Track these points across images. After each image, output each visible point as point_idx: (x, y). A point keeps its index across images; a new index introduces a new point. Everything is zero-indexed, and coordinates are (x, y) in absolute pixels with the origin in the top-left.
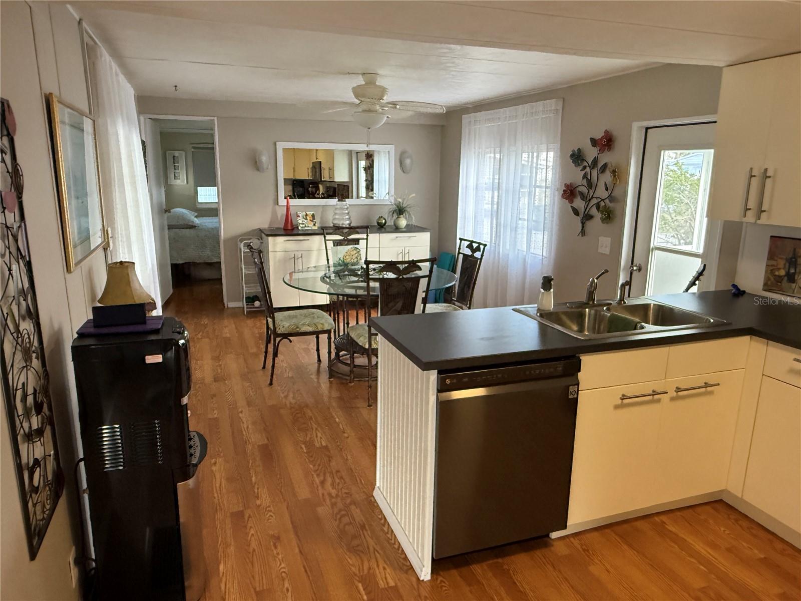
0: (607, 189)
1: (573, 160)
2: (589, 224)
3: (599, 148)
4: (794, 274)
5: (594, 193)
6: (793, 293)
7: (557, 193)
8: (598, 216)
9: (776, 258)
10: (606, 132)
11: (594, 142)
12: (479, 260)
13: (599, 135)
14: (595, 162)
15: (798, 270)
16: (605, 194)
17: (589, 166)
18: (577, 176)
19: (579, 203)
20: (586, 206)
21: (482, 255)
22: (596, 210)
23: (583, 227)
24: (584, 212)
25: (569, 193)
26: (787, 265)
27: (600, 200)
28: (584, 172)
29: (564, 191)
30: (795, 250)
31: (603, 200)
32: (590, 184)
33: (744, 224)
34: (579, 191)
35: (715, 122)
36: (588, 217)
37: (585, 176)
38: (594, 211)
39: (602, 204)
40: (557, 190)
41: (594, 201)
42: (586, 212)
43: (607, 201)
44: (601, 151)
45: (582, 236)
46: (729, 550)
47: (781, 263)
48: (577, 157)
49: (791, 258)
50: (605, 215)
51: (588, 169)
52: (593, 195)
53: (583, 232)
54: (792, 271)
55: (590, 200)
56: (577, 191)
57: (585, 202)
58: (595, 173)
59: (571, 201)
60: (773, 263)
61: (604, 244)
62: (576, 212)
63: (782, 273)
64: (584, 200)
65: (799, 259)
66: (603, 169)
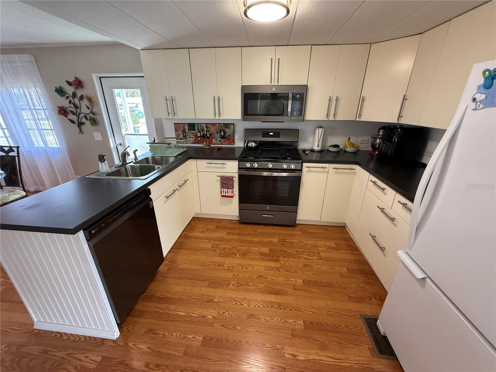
0: (88, 108)
1: (58, 93)
2: (83, 127)
3: (74, 87)
5: (80, 111)
6: (187, 142)
7: (53, 112)
8: (88, 123)
9: (178, 131)
10: (76, 79)
11: (69, 83)
12: (17, 158)
13: (72, 80)
14: (74, 95)
15: (186, 134)
16: (88, 111)
17: (71, 96)
18: (64, 102)
19: (72, 117)
20: (78, 118)
21: (18, 153)
22: (86, 120)
23: (80, 129)
24: (78, 121)
25: (63, 111)
26: (183, 133)
27: (86, 114)
28: (69, 100)
29: (58, 110)
30: (184, 127)
31: (88, 114)
32: (76, 107)
33: (163, 119)
34: (70, 110)
35: (143, 77)
36: (80, 124)
37: (70, 102)
38: (84, 120)
39: (88, 116)
40: (53, 110)
41: (82, 115)
42: (79, 121)
43: (91, 115)
44: (77, 88)
45: (82, 133)
46: (207, 230)
47: (181, 133)
48: (60, 91)
49: (183, 130)
50: (93, 122)
51: (71, 98)
52: (80, 112)
53: (81, 132)
54: (185, 135)
55: (79, 115)
56: (68, 110)
57: (76, 116)
58: (77, 100)
59: (66, 116)
60: (178, 133)
61: (98, 136)
62: (72, 122)
64: (75, 115)
65: (187, 131)
66: (82, 98)
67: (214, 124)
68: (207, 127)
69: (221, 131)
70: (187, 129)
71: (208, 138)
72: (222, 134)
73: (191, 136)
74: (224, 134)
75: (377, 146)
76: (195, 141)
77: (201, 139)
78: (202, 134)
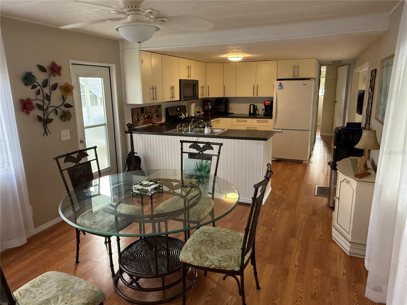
3: (49, 73)
4: (139, 119)
8: (56, 119)
9: (134, 115)
11: (42, 69)
14: (45, 83)
17: (39, 85)
19: (37, 112)
20: (44, 114)
25: (28, 106)
26: (137, 116)
27: (55, 107)
28: (36, 89)
30: (138, 111)
31: (58, 107)
34: (37, 104)
37: (38, 93)
38: (52, 116)
41: (50, 109)
43: (63, 108)
44: (52, 75)
45: (47, 135)
49: (137, 114)
51: (39, 88)
53: (46, 132)
54: (138, 118)
55: (47, 109)
56: (34, 104)
57: (43, 111)
58: (46, 90)
59: (28, 113)
61: (66, 135)
62: (41, 119)
63: (136, 119)
65: (139, 114)
66: (54, 87)
67: (153, 106)
68: (150, 109)
69: (156, 111)
70: (140, 113)
71: (151, 118)
72: (157, 114)
73: (141, 119)
74: (158, 114)
75: (210, 110)
76: (144, 123)
77: (147, 120)
78: (147, 116)
